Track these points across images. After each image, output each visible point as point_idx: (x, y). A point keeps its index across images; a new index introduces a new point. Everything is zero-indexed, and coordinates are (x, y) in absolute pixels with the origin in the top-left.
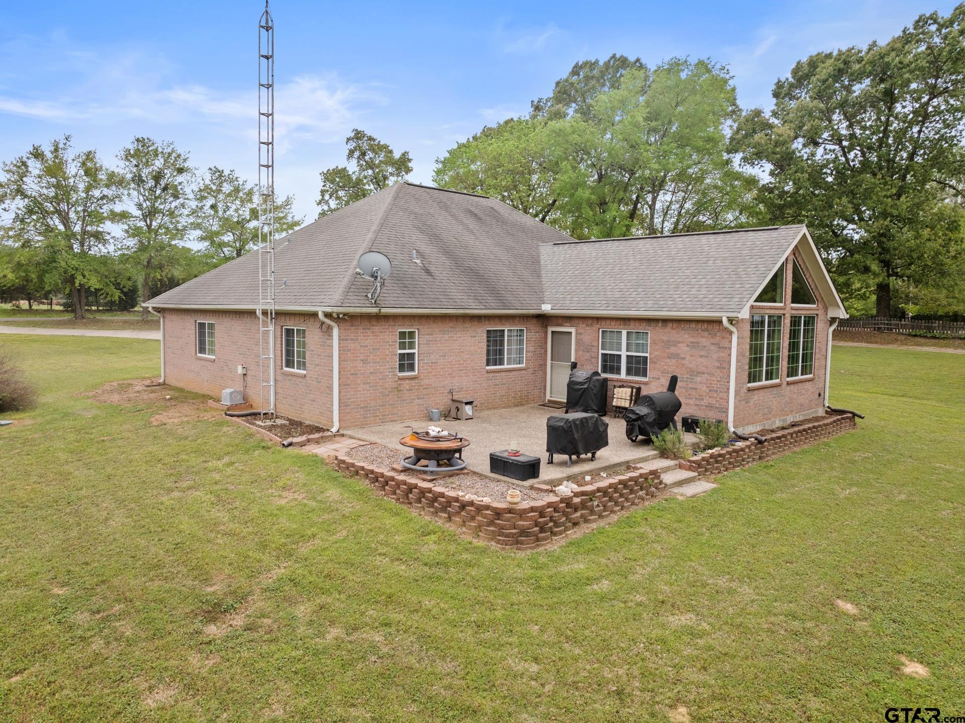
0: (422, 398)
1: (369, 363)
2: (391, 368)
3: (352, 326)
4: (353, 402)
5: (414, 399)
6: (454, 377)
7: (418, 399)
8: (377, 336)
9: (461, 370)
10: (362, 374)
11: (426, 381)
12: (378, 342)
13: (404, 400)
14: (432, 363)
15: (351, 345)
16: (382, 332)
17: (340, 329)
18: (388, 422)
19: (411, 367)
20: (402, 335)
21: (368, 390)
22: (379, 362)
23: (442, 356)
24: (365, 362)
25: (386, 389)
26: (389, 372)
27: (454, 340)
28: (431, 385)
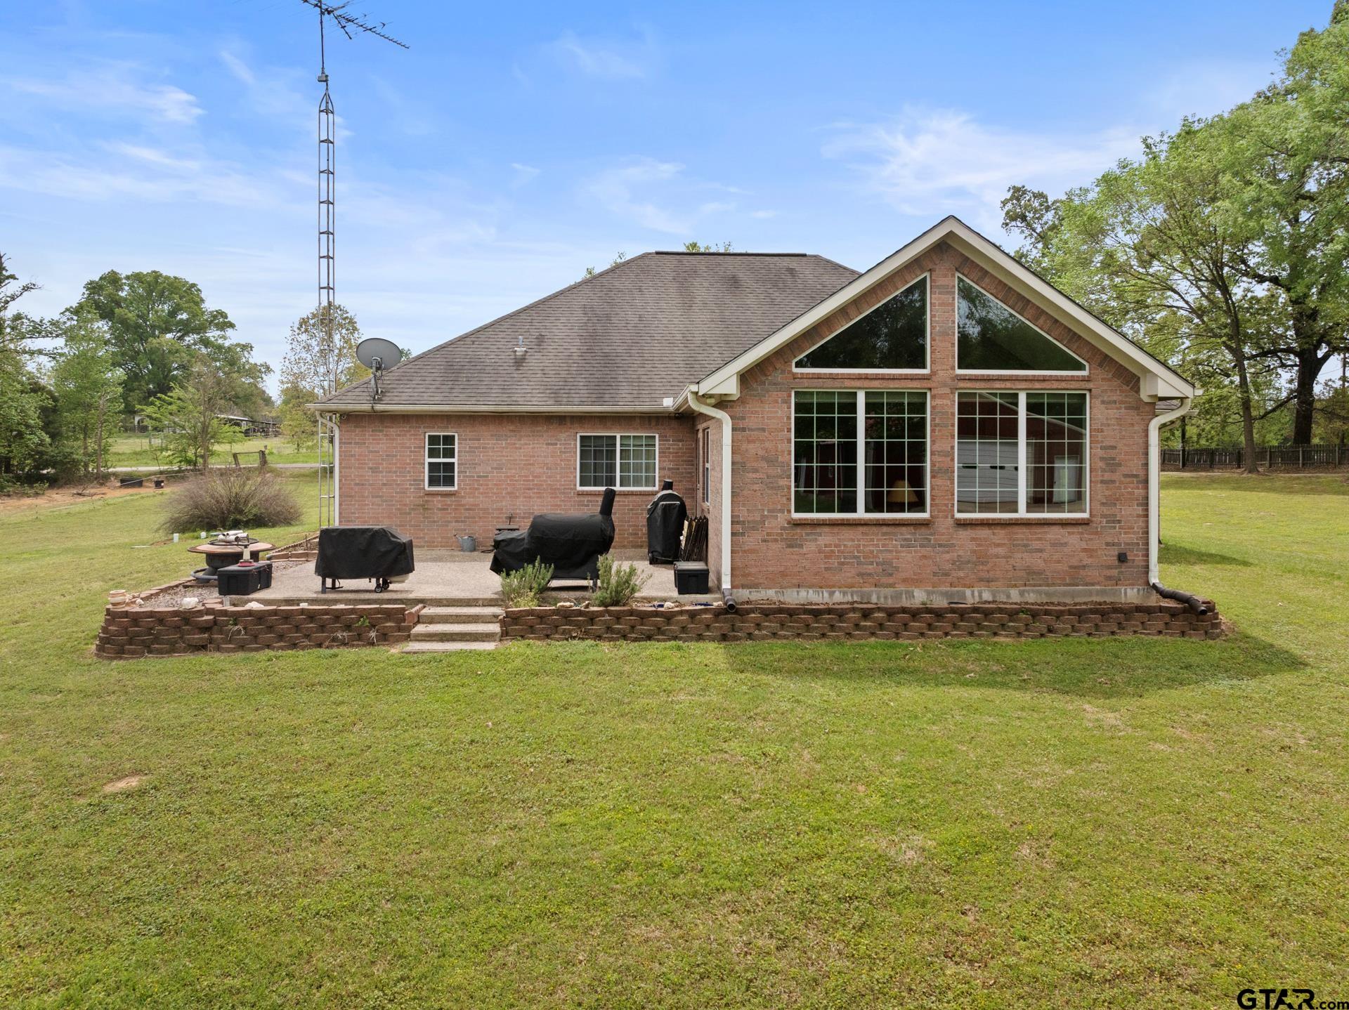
0: (462, 522)
1: (381, 472)
2: (415, 480)
3: (355, 427)
4: (358, 518)
5: (449, 522)
6: (517, 497)
7: (457, 521)
8: (393, 439)
9: (529, 489)
10: (371, 485)
11: (469, 500)
12: (395, 448)
13: (434, 522)
14: (478, 477)
15: (356, 450)
16: (399, 435)
17: (340, 431)
19: (449, 481)
20: (433, 440)
21: (379, 505)
22: (395, 472)
23: (496, 468)
24: (374, 470)
25: (405, 505)
26: (411, 485)
27: (516, 448)
28: (475, 505)
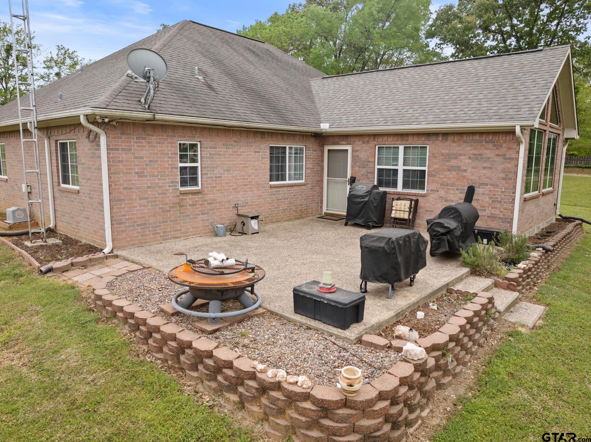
0: (207, 213)
1: (146, 176)
2: (172, 182)
3: (123, 134)
4: (128, 219)
5: (198, 215)
6: (239, 192)
7: (203, 214)
8: (155, 146)
9: (246, 185)
10: (137, 188)
11: (211, 196)
12: (156, 154)
13: (188, 216)
14: (216, 177)
15: (123, 156)
16: (159, 143)
17: (108, 137)
18: (170, 239)
19: (194, 181)
20: (183, 148)
21: (145, 206)
22: (157, 176)
23: (227, 171)
24: (140, 175)
25: (166, 204)
26: (169, 186)
27: (238, 155)
28: (215, 200)
